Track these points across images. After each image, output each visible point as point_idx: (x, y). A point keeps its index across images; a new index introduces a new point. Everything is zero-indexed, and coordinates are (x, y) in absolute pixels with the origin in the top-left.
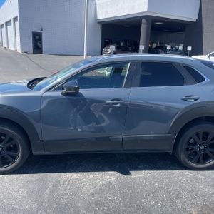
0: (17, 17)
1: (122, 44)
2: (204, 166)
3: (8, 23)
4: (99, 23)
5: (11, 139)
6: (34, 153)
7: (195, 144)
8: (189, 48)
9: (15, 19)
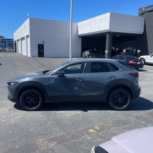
0: (28, 35)
1: (95, 49)
2: (121, 108)
3: (23, 39)
4: (80, 37)
5: (37, 96)
6: (46, 102)
7: (116, 98)
8: (139, 51)
9: (27, 36)
